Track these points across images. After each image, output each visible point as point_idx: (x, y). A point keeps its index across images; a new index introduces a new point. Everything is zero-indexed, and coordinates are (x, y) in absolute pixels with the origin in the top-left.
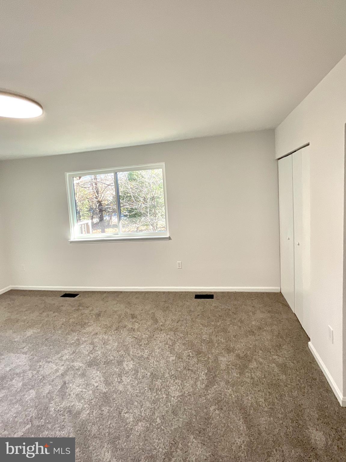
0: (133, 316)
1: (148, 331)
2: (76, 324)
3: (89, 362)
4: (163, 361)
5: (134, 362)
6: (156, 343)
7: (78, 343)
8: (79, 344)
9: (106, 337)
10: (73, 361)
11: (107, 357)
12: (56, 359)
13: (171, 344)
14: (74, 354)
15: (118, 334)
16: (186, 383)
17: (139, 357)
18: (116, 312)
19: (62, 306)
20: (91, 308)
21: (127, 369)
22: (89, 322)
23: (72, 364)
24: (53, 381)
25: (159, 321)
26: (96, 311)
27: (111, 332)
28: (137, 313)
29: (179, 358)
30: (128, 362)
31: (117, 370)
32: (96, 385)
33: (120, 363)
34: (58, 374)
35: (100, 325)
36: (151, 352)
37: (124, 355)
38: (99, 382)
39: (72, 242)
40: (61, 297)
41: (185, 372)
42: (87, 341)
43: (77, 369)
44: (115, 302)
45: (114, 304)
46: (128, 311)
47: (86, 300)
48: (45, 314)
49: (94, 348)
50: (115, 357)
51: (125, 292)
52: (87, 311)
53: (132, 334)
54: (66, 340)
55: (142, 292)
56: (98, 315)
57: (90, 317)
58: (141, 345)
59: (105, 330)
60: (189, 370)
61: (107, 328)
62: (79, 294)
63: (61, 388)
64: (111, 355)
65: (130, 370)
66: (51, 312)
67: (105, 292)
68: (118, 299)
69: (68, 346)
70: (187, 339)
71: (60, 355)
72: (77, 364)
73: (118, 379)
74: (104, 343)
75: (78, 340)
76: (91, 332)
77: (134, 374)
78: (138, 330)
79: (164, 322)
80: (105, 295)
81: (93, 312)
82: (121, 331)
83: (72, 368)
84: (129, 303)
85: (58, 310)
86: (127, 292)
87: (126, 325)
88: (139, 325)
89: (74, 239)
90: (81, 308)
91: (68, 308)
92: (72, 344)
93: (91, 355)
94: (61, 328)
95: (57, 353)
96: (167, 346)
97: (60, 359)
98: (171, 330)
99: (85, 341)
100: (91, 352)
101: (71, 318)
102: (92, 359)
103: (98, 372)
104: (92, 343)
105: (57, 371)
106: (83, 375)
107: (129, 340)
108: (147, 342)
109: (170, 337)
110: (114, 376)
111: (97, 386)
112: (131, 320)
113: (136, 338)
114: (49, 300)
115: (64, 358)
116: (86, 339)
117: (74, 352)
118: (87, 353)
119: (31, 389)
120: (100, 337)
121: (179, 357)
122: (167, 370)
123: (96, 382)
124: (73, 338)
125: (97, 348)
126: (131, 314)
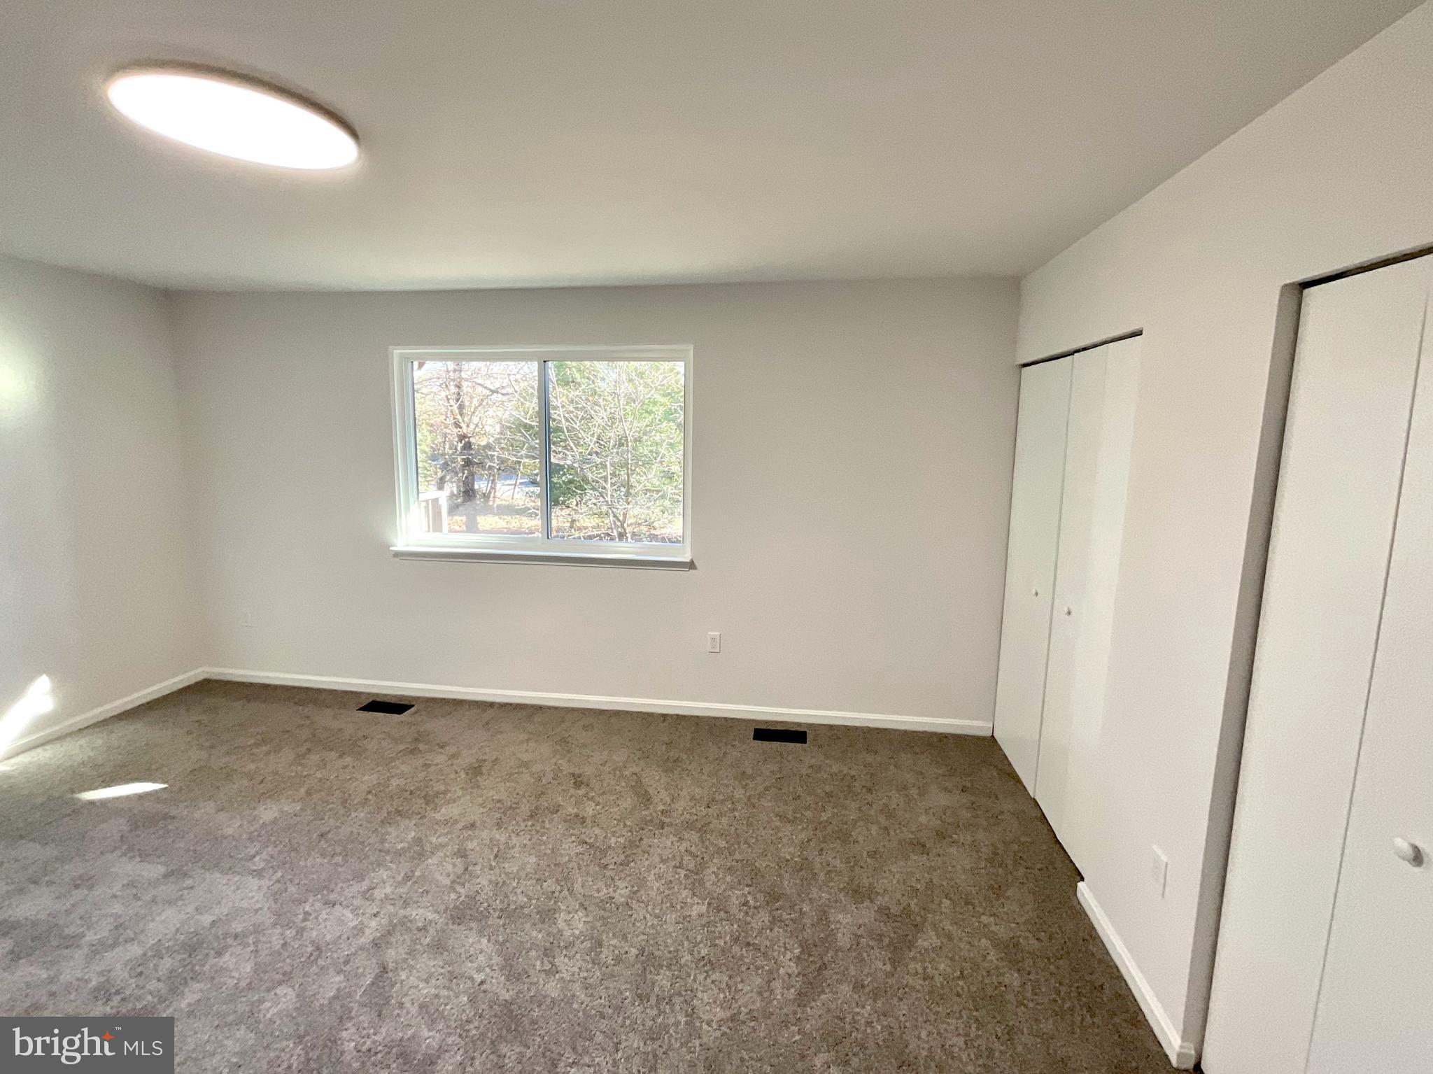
0: (578, 781)
1: (625, 825)
2: (411, 793)
3: (456, 907)
4: (671, 917)
5: (587, 916)
6: (647, 862)
7: (419, 851)
8: (421, 856)
9: (501, 837)
10: (406, 904)
11: (506, 896)
12: (353, 897)
13: (691, 866)
14: (409, 883)
15: (538, 832)
16: (742, 981)
17: (602, 901)
18: (526, 765)
19: (365, 737)
20: (451, 750)
21: (567, 933)
22: (445, 793)
23: (402, 912)
24: (347, 962)
25: (656, 800)
26: (467, 759)
27: (514, 822)
28: (588, 770)
29: (719, 911)
30: (569, 913)
31: (540, 936)
32: (479, 977)
33: (547, 915)
34: (362, 940)
35: (480, 800)
36: (636, 888)
37: (557, 894)
38: (488, 970)
39: (397, 555)
40: (360, 709)
41: (736, 949)
42: (446, 845)
43: (419, 930)
44: (523, 736)
45: (522, 742)
46: (563, 763)
47: (437, 726)
48: (314, 758)
49: (466, 869)
50: (530, 899)
51: (550, 708)
52: (441, 759)
53: (576, 832)
54: (383, 841)
55: (602, 712)
56: (475, 771)
57: (453, 776)
58: (606, 866)
59: (498, 815)
60: (748, 944)
61: (504, 813)
62: (413, 706)
63: (373, 984)
64: (519, 891)
65: (578, 938)
66: (333, 755)
67: (492, 705)
68: (531, 728)
69: (388, 858)
70: (737, 856)
71: (365, 885)
72: (420, 914)
73: (542, 963)
74: (496, 856)
75: (418, 841)
76: (456, 822)
77: (591, 949)
78: (595, 823)
79: (668, 800)
80: (490, 713)
81: (459, 761)
82: (544, 822)
83: (405, 923)
84: (564, 741)
85: (353, 748)
86: (556, 708)
87: (559, 805)
88: (598, 807)
89: (408, 545)
90: (421, 746)
91: (384, 744)
92: (399, 853)
93: (459, 888)
94: (365, 802)
95: (359, 877)
96: (683, 873)
97: (367, 895)
98: (689, 826)
99: (440, 844)
100: (458, 880)
101: (393, 774)
102: (461, 899)
103: (484, 941)
104: (462, 853)
105: (359, 930)
106: (439, 947)
107: (569, 849)
108: (623, 858)
109: (689, 848)
110: (533, 953)
111: (482, 983)
112: (572, 791)
113: (591, 846)
114: (326, 719)
115: (379, 894)
116: (443, 840)
117: (407, 878)
118: (447, 882)
119: (280, 983)
120: (485, 834)
121: (719, 906)
122: (686, 943)
123: (479, 970)
124: (403, 834)
125: (478, 868)
126: (573, 775)
